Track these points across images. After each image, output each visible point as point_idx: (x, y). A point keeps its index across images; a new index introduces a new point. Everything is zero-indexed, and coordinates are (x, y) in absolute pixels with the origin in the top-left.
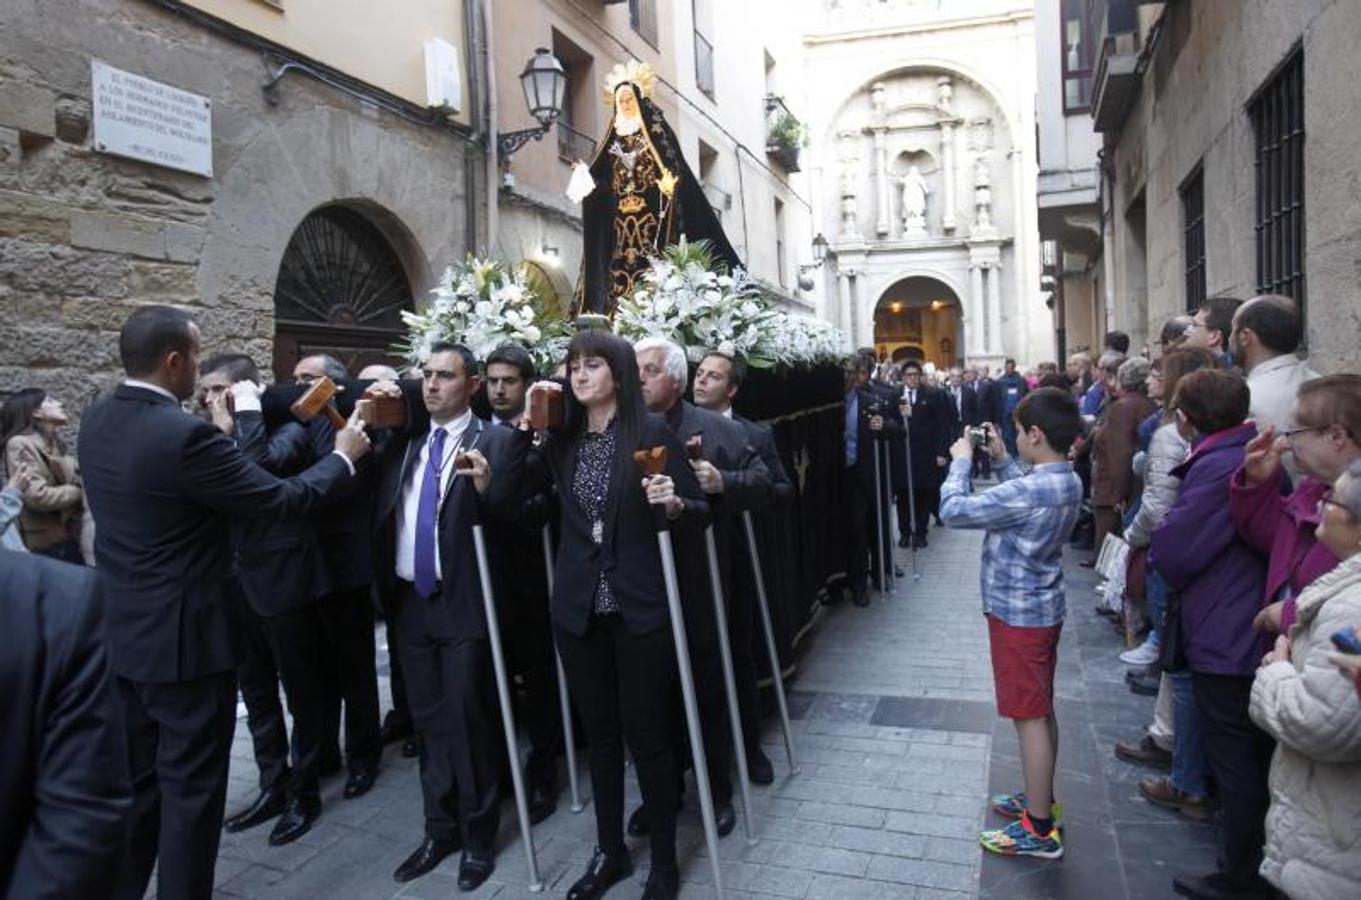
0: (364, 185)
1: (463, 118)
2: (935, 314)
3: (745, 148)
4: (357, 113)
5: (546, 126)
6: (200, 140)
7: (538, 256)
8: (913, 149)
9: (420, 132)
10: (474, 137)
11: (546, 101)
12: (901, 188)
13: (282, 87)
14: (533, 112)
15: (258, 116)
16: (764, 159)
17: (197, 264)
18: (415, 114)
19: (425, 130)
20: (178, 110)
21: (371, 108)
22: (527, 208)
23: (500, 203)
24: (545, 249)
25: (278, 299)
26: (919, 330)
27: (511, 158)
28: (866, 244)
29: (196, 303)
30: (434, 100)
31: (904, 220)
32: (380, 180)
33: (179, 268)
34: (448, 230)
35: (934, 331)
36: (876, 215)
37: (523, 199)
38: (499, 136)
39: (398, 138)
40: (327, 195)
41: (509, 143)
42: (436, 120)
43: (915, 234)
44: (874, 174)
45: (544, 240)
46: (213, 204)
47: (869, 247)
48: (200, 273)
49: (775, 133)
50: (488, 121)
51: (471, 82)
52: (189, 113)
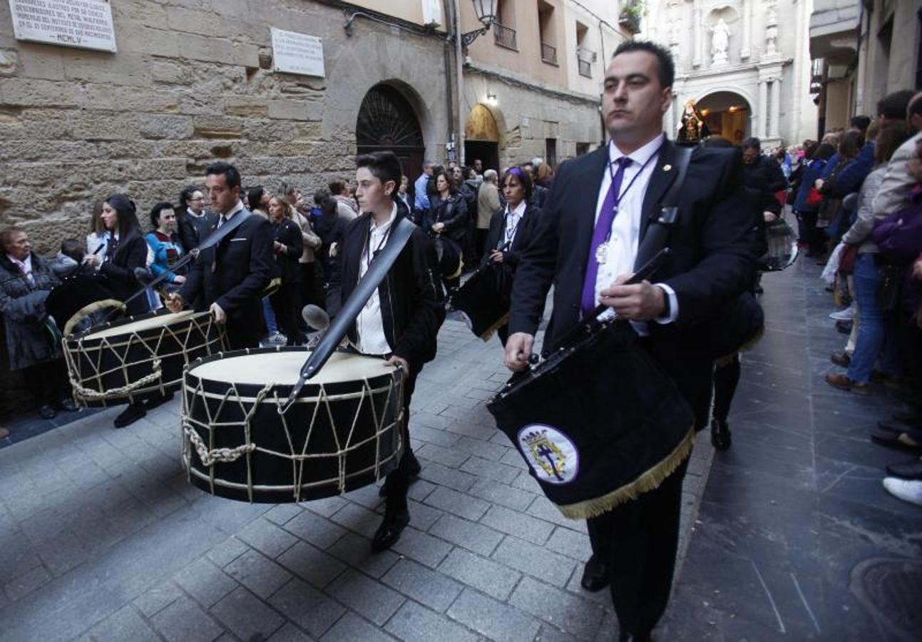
0: (395, 73)
1: (442, 29)
2: (732, 114)
3: (605, 23)
4: (389, 33)
5: (488, 27)
6: (319, 59)
7: (485, 100)
8: (721, 7)
9: (421, 40)
10: (449, 38)
11: (487, 12)
12: (711, 34)
13: (353, 26)
14: (480, 20)
15: (344, 44)
16: (617, 27)
17: (321, 121)
18: (418, 30)
19: (424, 38)
20: (307, 45)
21: (395, 30)
22: (478, 74)
23: (464, 73)
24: (489, 96)
25: (358, 135)
26: (720, 126)
27: (469, 47)
28: (685, 74)
29: (322, 140)
30: (427, 20)
31: (712, 56)
32: (402, 66)
33: (313, 123)
34: (438, 90)
35: (730, 126)
36: (692, 55)
37: (476, 70)
38: (462, 35)
39: (410, 44)
40: (377, 79)
41: (467, 39)
42: (428, 31)
43: (721, 62)
44: (692, 28)
45: (488, 91)
46: (327, 90)
47: (687, 76)
48: (322, 125)
49: (625, 10)
50: (456, 28)
51: (446, 7)
52: (313, 46)
